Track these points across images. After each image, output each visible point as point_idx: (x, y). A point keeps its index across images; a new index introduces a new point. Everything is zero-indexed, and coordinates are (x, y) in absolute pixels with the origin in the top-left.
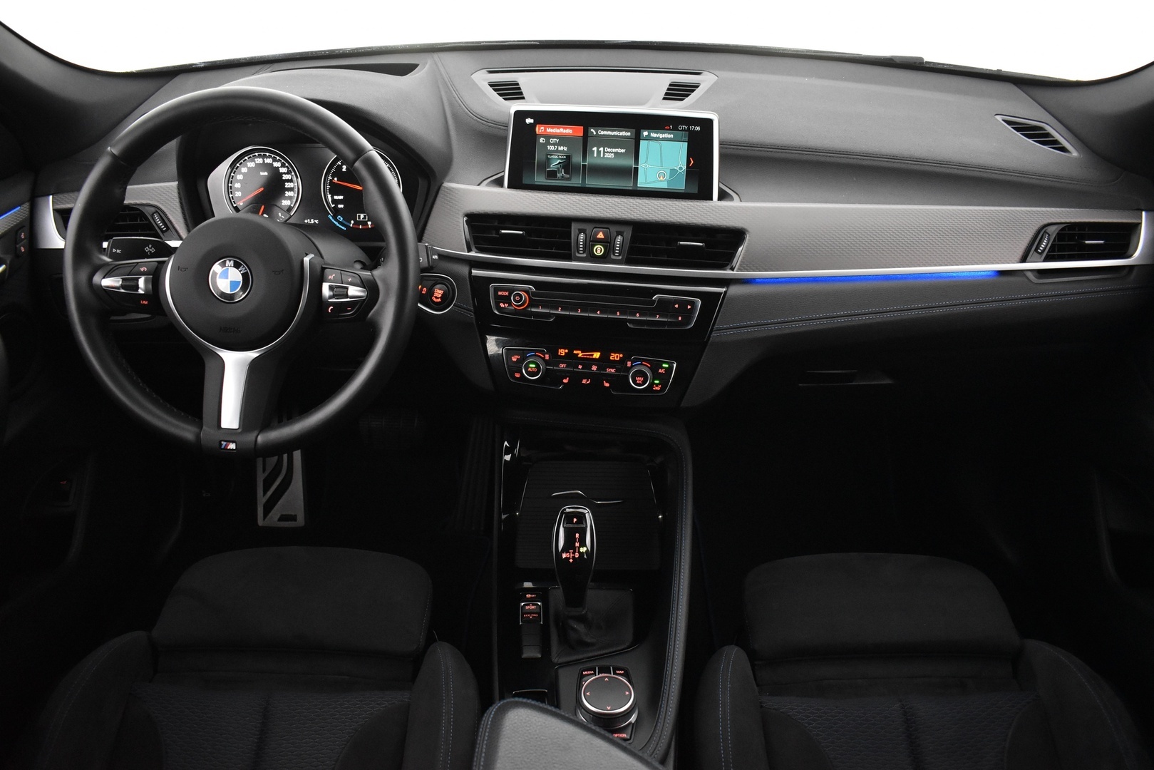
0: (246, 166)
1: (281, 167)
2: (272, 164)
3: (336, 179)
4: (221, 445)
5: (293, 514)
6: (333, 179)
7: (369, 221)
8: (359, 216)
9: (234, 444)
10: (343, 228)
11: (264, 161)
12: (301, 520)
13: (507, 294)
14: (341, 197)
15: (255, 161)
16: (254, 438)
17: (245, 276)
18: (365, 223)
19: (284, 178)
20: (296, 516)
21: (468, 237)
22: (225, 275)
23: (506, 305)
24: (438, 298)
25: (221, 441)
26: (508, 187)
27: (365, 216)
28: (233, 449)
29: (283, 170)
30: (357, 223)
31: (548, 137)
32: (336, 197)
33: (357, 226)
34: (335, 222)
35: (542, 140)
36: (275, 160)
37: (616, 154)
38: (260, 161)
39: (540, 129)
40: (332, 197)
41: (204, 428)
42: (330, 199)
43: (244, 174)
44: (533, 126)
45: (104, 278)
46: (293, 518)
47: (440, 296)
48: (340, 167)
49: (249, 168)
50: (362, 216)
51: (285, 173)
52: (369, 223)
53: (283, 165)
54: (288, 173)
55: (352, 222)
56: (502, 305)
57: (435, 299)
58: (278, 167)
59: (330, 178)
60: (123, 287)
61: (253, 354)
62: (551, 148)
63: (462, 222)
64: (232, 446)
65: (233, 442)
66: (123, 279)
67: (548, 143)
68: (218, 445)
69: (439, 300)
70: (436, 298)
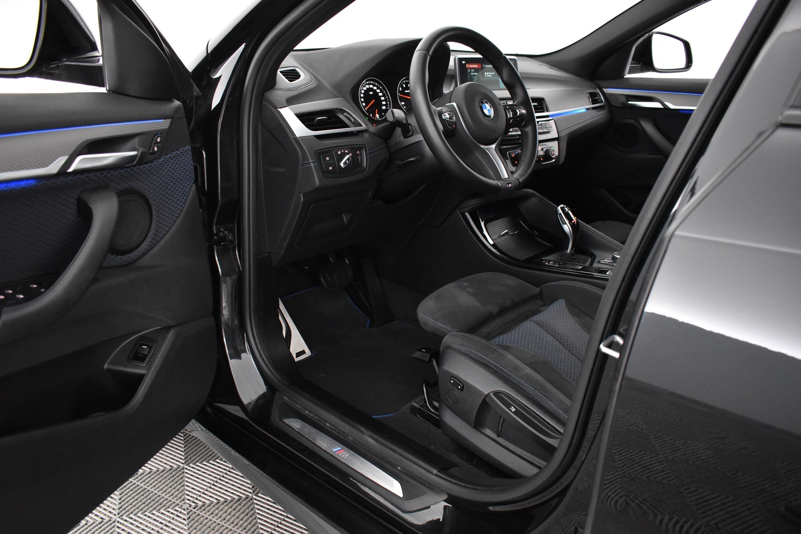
5: (302, 350)
12: (308, 353)
20: (304, 350)
31: (471, 69)
35: (469, 70)
36: (374, 86)
37: (492, 75)
39: (467, 66)
44: (465, 64)
46: (303, 352)
60: (449, 118)
62: (472, 74)
66: (448, 114)
67: (471, 72)
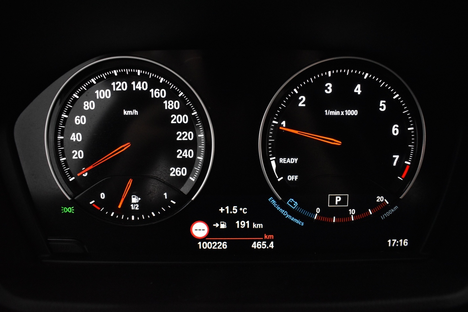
0: (93, 97)
1: (167, 98)
2: (148, 92)
3: (284, 123)
7: (351, 207)
8: (333, 199)
10: (298, 222)
11: (130, 86)
14: (294, 160)
15: (111, 88)
18: (343, 213)
19: (173, 122)
27: (344, 199)
29: (171, 105)
30: (327, 212)
32: (284, 161)
33: (327, 220)
34: (282, 211)
36: (154, 84)
38: (122, 86)
42: (274, 164)
43: (88, 113)
49: (98, 102)
50: (338, 199)
52: (352, 212)
53: (172, 96)
54: (183, 110)
55: (318, 210)
58: (161, 100)
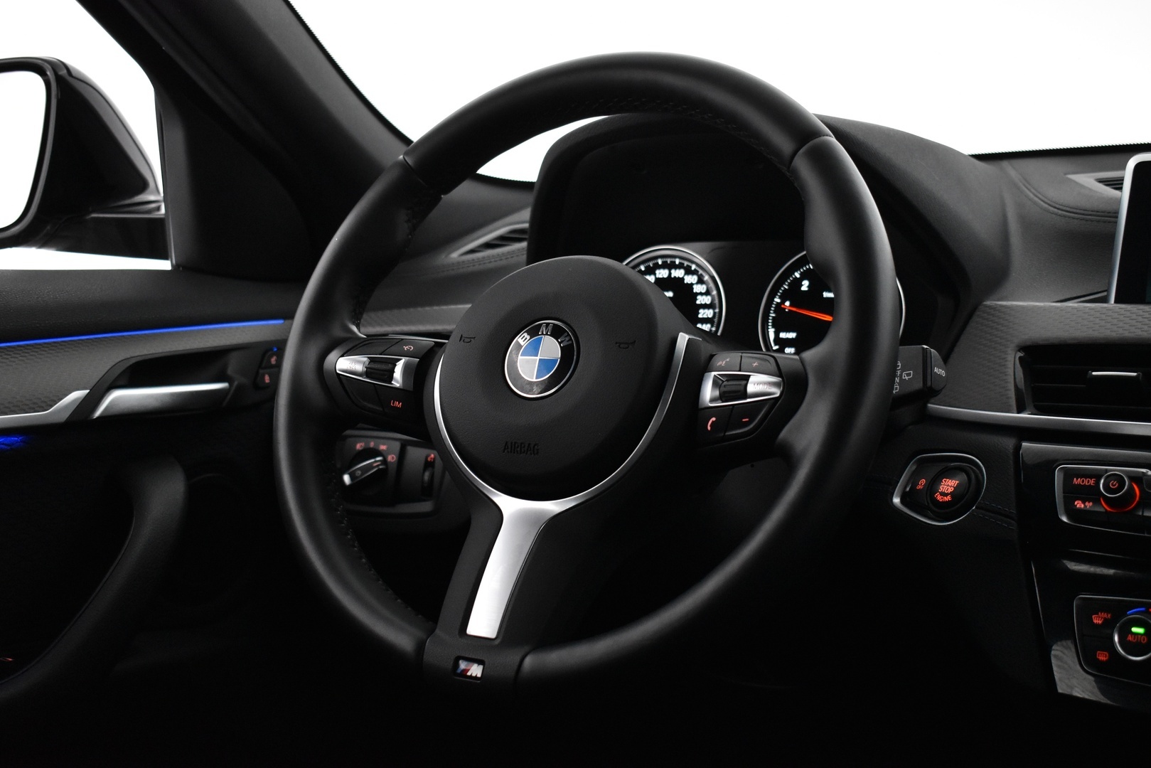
1: (697, 283)
2: (683, 279)
3: (787, 303)
4: (456, 665)
6: (783, 302)
9: (481, 667)
11: (670, 274)
13: (1092, 482)
14: (792, 335)
15: (655, 275)
16: (518, 659)
17: (567, 352)
19: (698, 302)
21: (1021, 384)
22: (534, 349)
23: (1089, 505)
24: (946, 495)
25: (458, 659)
26: (1116, 302)
28: (476, 678)
29: (699, 288)
32: (783, 335)
36: (688, 271)
38: (663, 273)
40: (777, 334)
41: (438, 631)
45: (342, 356)
47: (951, 490)
48: (798, 283)
51: (701, 294)
53: (701, 281)
54: (708, 293)
56: (1079, 504)
57: (939, 498)
58: (692, 284)
59: (777, 300)
60: (368, 373)
61: (553, 507)
63: (1012, 360)
64: (476, 671)
65: (480, 662)
66: (372, 360)
68: (450, 665)
69: (949, 498)
70: (943, 494)
